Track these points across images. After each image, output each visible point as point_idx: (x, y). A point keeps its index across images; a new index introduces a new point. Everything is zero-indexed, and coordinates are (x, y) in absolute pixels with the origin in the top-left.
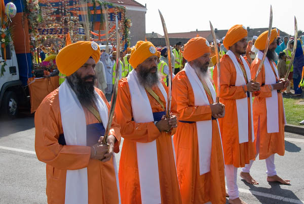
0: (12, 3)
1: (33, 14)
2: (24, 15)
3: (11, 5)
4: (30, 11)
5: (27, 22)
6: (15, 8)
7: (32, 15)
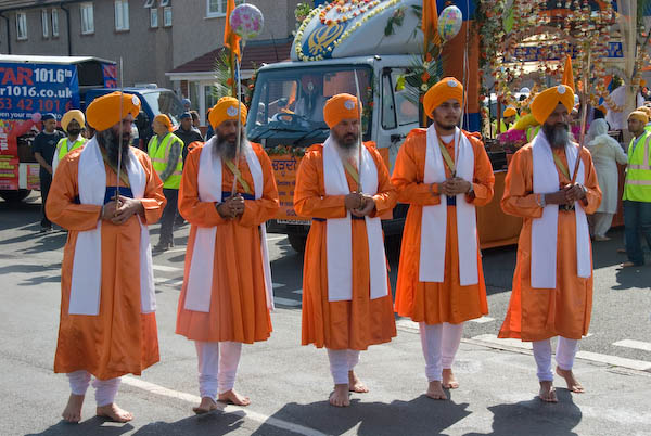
0: (454, 8)
1: (493, 22)
2: (474, 26)
3: (451, 10)
4: (485, 17)
5: (477, 41)
6: (460, 15)
7: (490, 25)
